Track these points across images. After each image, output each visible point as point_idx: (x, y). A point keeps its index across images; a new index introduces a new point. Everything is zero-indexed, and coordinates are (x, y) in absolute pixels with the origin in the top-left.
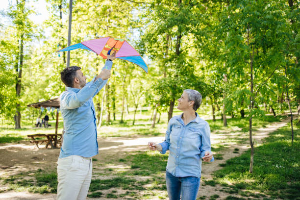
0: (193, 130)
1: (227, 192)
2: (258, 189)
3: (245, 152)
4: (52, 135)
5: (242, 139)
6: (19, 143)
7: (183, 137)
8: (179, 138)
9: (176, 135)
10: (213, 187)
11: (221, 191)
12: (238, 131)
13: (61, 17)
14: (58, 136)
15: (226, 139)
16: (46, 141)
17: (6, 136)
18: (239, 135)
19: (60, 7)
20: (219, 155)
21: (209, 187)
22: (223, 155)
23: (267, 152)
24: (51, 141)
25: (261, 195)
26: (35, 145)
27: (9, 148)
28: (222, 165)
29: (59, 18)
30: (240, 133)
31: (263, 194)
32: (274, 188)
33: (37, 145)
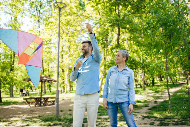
0: (125, 74)
1: (158, 121)
2: (176, 118)
3: (161, 102)
4: (39, 98)
5: (157, 97)
6: (16, 104)
7: (119, 78)
8: (117, 79)
9: (115, 77)
10: (149, 119)
11: (154, 120)
12: (153, 93)
13: (39, 27)
14: (42, 99)
15: (147, 97)
16: (34, 102)
17: (6, 101)
18: (154, 95)
19: (39, 21)
20: (146, 105)
21: (147, 119)
22: (148, 105)
23: (175, 102)
24: (38, 102)
25: (179, 121)
26: (28, 105)
27: (11, 107)
28: (150, 109)
29: (38, 27)
30: (155, 94)
31: (180, 120)
32: (185, 118)
33: (29, 104)
